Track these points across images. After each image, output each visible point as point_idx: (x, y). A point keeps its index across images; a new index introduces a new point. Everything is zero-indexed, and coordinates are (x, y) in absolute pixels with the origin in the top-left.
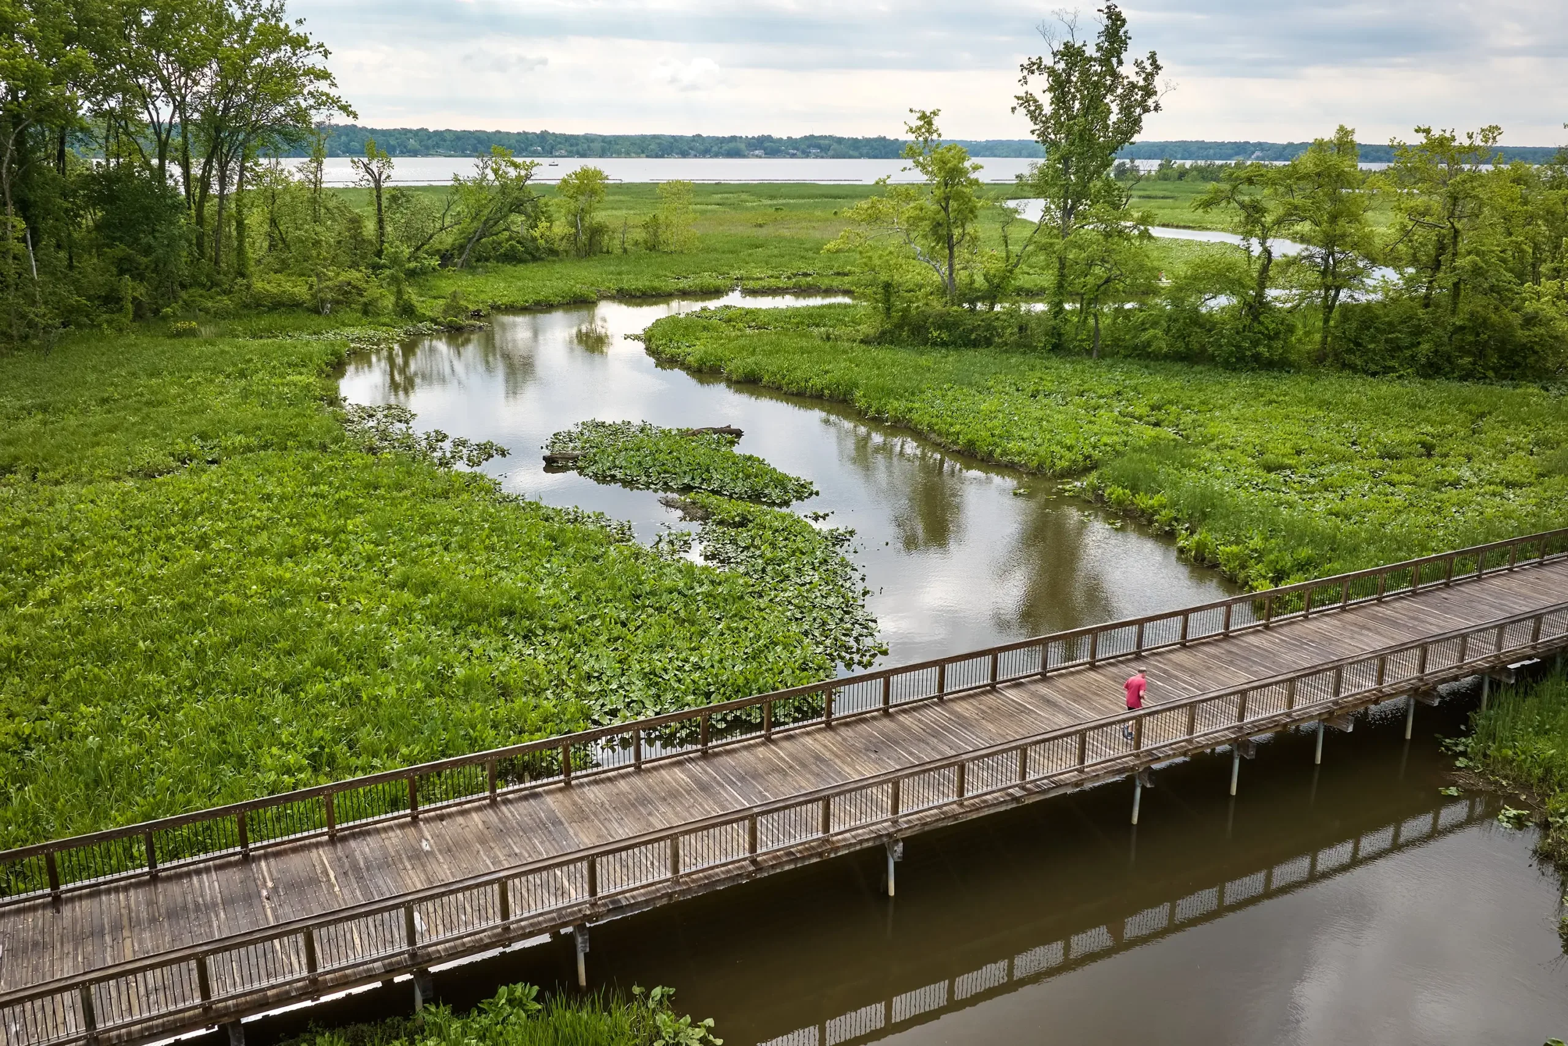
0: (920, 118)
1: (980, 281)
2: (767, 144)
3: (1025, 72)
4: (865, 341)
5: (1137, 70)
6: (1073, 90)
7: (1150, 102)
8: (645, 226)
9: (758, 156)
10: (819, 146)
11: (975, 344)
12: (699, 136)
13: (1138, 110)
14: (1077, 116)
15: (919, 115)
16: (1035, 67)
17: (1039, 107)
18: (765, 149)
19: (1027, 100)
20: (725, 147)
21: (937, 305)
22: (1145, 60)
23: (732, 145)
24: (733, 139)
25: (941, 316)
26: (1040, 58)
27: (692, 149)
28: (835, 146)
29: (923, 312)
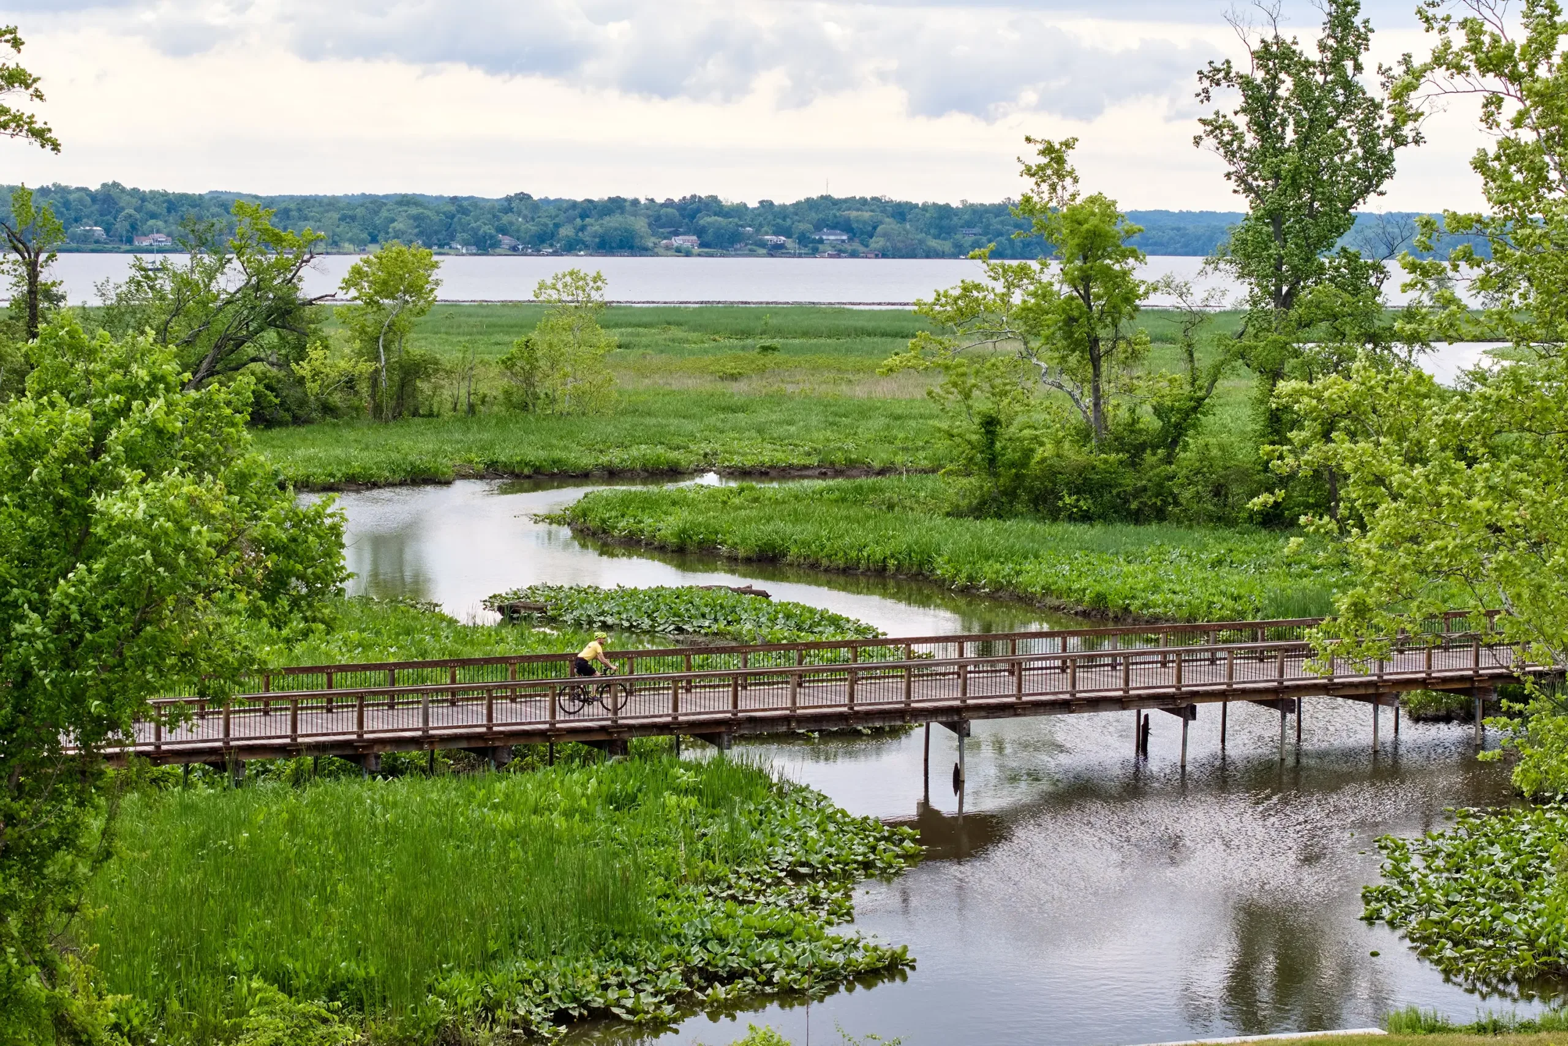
0: (1043, 153)
1: (1149, 421)
2: (705, 220)
3: (1206, 83)
4: (956, 513)
5: (1383, 79)
6: (1280, 110)
7: (1407, 130)
8: (508, 363)
9: (679, 251)
10: (846, 227)
11: (1137, 518)
12: (524, 197)
13: (1387, 143)
14: (1288, 150)
15: (1041, 147)
16: (1221, 75)
17: (1238, 137)
18: (700, 232)
19: (1215, 126)
20: (595, 226)
21: (1074, 455)
22: (1395, 66)
23: (613, 222)
24: (616, 205)
25: (1082, 470)
26: (1228, 62)
27: (503, 231)
28: (889, 224)
29: (1051, 466)
